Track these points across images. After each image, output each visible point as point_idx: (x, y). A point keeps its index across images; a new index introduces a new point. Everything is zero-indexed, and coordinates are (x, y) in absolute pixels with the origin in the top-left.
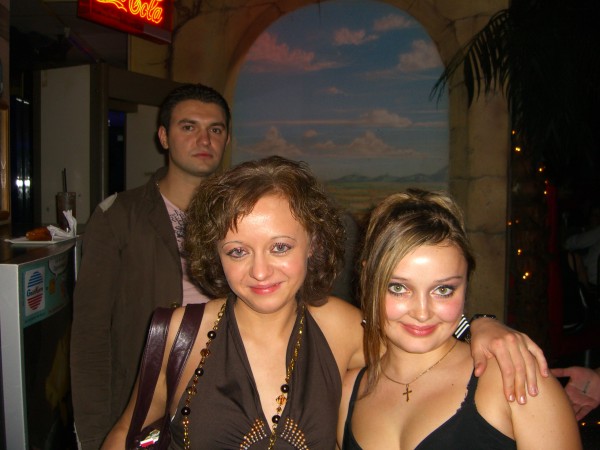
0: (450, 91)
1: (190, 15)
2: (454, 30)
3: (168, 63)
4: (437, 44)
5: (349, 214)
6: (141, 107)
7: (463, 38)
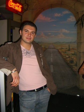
0: (77, 26)
1: (26, 11)
2: (78, 14)
4: (75, 16)
5: (57, 49)
6: (16, 28)
7: (80, 16)
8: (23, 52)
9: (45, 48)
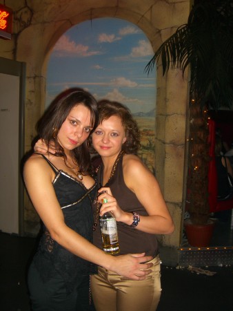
0: (158, 68)
1: (26, 26)
2: (161, 35)
3: (14, 51)
4: (152, 42)
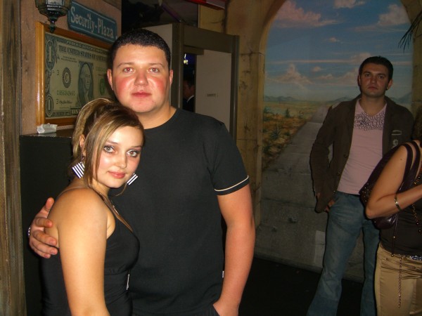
0: (415, 40)
3: (224, 22)
8: (355, 120)
9: (300, 117)
